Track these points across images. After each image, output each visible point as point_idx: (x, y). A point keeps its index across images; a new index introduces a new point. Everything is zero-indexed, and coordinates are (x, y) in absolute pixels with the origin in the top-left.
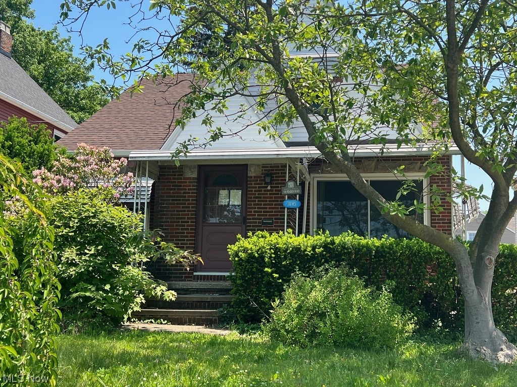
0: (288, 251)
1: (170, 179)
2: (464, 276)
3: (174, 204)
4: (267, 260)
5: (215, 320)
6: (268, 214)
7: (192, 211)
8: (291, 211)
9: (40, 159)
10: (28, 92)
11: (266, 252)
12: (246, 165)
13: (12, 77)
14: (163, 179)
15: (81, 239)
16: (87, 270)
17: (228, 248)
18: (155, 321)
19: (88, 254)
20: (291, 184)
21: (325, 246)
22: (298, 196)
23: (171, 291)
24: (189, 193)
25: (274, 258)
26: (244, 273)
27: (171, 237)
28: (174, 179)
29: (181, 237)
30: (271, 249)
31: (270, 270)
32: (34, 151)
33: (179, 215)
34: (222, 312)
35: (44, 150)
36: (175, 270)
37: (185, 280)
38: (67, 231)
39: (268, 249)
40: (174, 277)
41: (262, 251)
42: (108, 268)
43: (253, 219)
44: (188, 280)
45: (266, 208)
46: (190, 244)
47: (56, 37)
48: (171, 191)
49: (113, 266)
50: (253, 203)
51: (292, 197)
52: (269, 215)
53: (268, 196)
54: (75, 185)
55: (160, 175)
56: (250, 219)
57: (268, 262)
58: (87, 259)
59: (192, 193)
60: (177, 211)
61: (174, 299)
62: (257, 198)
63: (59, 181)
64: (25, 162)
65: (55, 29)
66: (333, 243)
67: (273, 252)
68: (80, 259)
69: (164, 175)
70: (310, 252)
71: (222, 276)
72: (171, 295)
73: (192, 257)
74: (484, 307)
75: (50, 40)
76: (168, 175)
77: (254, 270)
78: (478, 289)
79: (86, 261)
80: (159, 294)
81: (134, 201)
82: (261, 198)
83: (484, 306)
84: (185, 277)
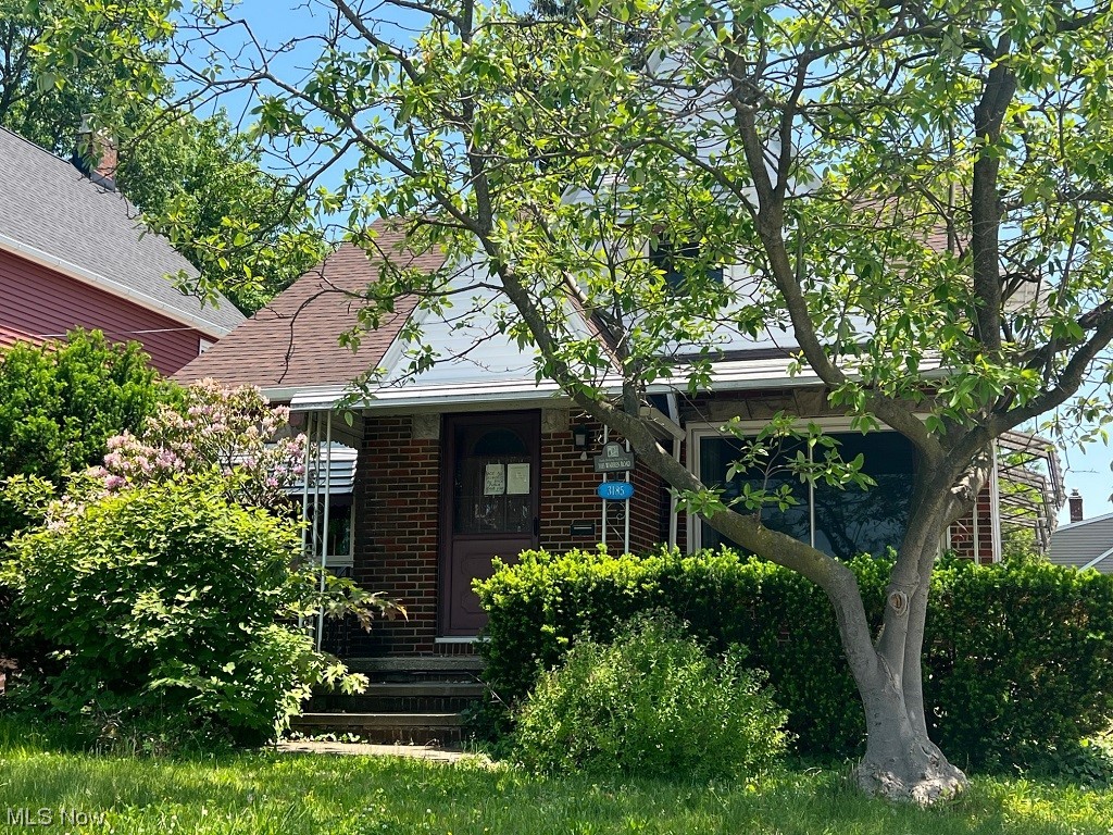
0: (590, 590)
1: (386, 444)
2: (849, 631)
3: (394, 496)
4: (546, 607)
5: (456, 733)
6: (584, 512)
7: (431, 510)
8: (616, 505)
9: (126, 412)
10: (146, 264)
11: (547, 592)
12: (538, 411)
13: (113, 233)
14: (371, 444)
15: (173, 573)
16: (183, 634)
17: (474, 586)
18: (338, 738)
19: (183, 602)
20: (613, 450)
21: (664, 578)
22: (627, 473)
23: (356, 675)
24: (424, 472)
25: (562, 603)
26: (503, 636)
27: (389, 564)
28: (394, 444)
29: (410, 563)
30: (555, 585)
31: (552, 630)
32: (115, 398)
33: (404, 518)
34: (468, 716)
35: (133, 394)
36: (397, 633)
37: (418, 655)
38: (143, 558)
39: (549, 586)
40: (396, 648)
41: (538, 589)
42: (230, 629)
43: (553, 523)
44: (424, 655)
45: (580, 500)
46: (427, 578)
47: (225, 130)
48: (389, 470)
49: (241, 626)
50: (552, 490)
51: (616, 476)
52: (586, 515)
53: (584, 473)
54: (184, 465)
55: (367, 437)
56: (547, 524)
57: (549, 612)
58: (183, 612)
59: (431, 472)
60: (401, 510)
61: (361, 691)
62: (561, 478)
63: (152, 458)
64: (97, 421)
65: (221, 114)
66: (679, 570)
67: (559, 591)
68: (169, 612)
69: (375, 437)
70: (632, 590)
71: (465, 644)
72: (356, 683)
73: (386, 605)
74: (890, 693)
75: (212, 138)
76: (381, 436)
77: (523, 629)
78: (879, 657)
79: (178, 615)
80: (331, 680)
81: (303, 492)
82: (568, 478)
83: (890, 690)
84: (418, 648)
